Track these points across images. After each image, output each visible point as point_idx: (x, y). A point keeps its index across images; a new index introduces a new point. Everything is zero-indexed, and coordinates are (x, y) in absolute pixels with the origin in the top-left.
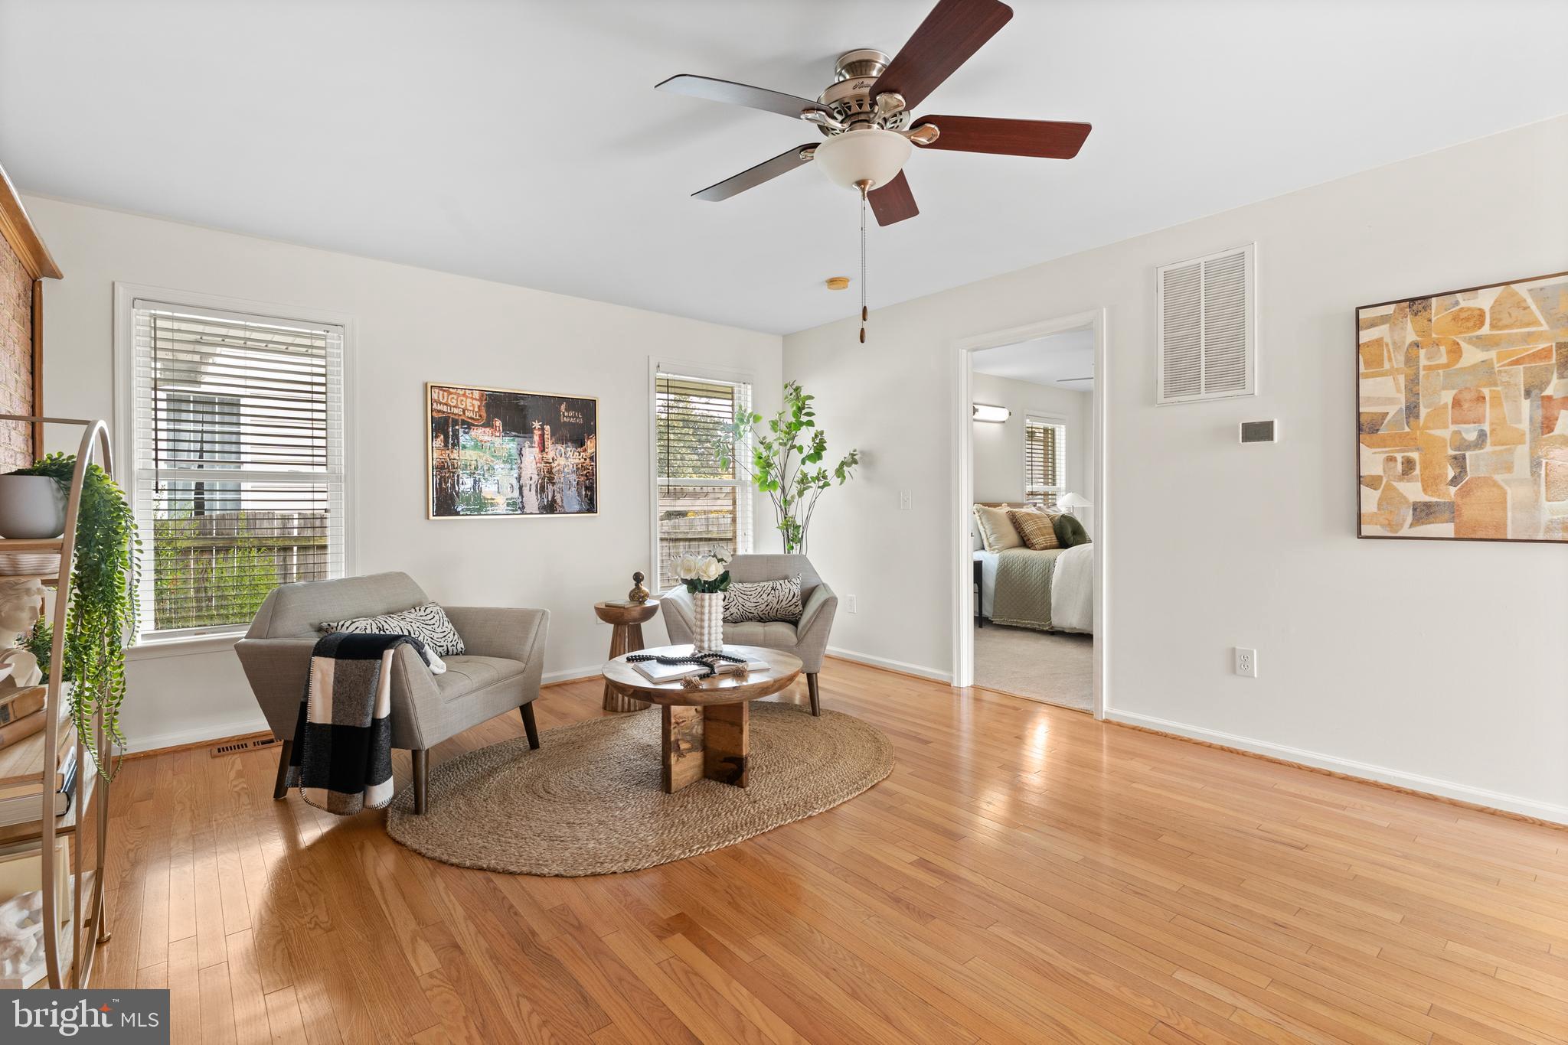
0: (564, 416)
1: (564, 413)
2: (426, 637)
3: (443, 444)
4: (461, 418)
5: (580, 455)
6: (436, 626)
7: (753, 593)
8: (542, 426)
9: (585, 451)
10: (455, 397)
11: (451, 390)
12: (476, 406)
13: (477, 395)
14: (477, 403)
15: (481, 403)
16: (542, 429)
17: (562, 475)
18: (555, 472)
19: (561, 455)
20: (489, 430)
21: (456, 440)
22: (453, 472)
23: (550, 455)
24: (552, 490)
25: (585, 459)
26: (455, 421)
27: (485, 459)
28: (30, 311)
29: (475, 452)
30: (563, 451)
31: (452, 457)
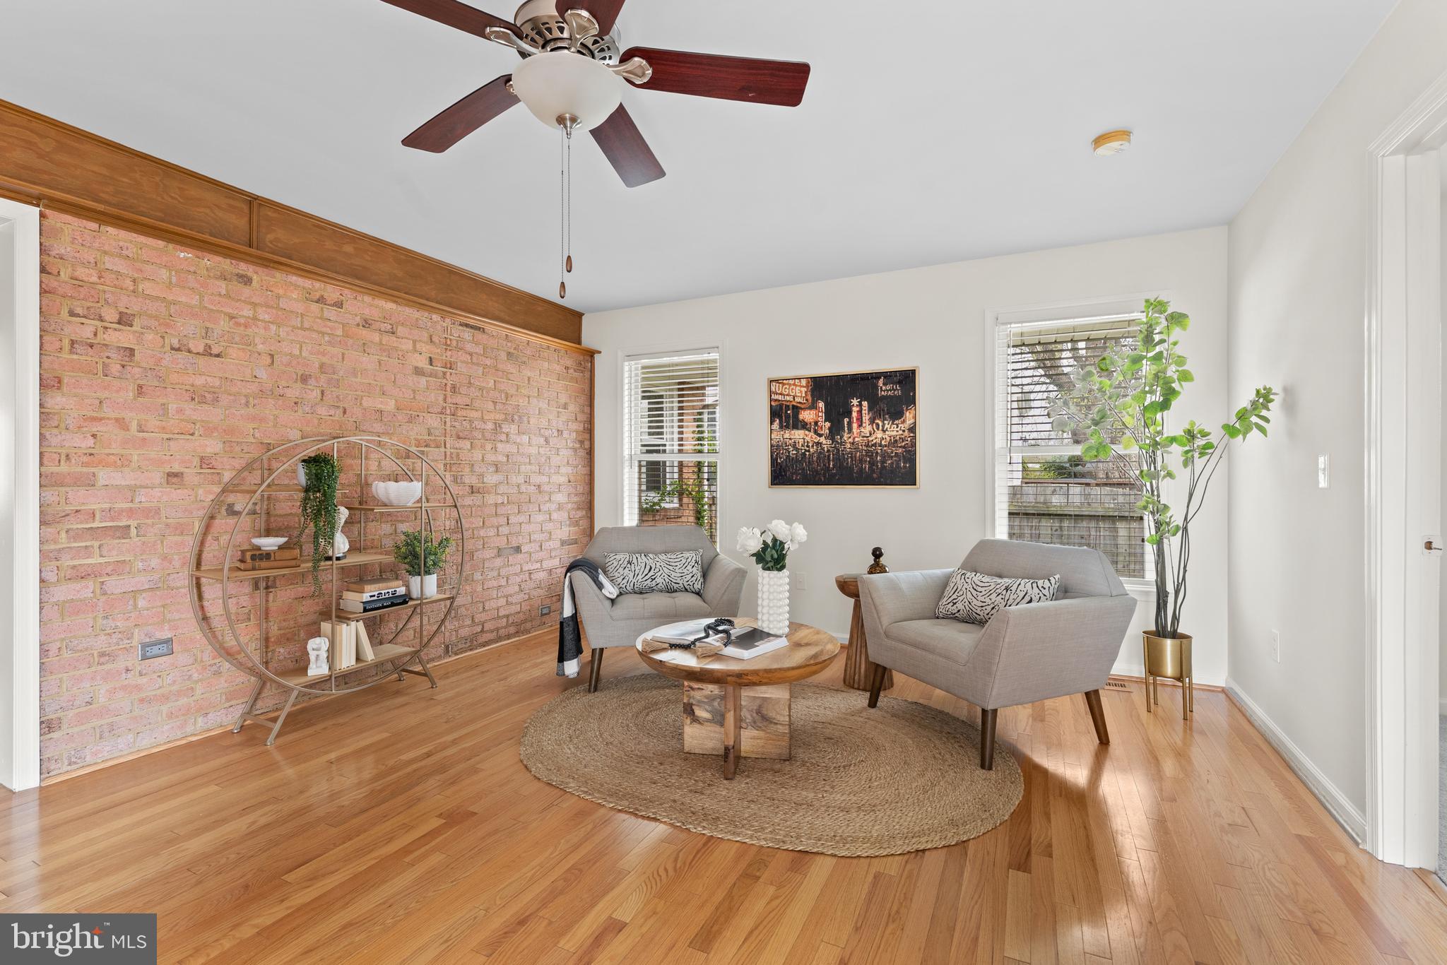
0: (882, 390)
1: (881, 387)
2: (664, 574)
3: (778, 427)
4: (791, 403)
5: (897, 428)
7: (984, 590)
8: (860, 402)
9: (904, 422)
10: (787, 386)
11: (784, 381)
12: (804, 392)
13: (804, 382)
14: (804, 390)
15: (807, 389)
16: (860, 405)
17: (880, 448)
18: (873, 445)
19: (878, 429)
20: (813, 412)
21: (788, 423)
22: (786, 449)
23: (867, 429)
24: (869, 462)
25: (904, 431)
26: (787, 407)
27: (810, 437)
28: (589, 373)
29: (803, 431)
30: (881, 424)
31: (785, 437)
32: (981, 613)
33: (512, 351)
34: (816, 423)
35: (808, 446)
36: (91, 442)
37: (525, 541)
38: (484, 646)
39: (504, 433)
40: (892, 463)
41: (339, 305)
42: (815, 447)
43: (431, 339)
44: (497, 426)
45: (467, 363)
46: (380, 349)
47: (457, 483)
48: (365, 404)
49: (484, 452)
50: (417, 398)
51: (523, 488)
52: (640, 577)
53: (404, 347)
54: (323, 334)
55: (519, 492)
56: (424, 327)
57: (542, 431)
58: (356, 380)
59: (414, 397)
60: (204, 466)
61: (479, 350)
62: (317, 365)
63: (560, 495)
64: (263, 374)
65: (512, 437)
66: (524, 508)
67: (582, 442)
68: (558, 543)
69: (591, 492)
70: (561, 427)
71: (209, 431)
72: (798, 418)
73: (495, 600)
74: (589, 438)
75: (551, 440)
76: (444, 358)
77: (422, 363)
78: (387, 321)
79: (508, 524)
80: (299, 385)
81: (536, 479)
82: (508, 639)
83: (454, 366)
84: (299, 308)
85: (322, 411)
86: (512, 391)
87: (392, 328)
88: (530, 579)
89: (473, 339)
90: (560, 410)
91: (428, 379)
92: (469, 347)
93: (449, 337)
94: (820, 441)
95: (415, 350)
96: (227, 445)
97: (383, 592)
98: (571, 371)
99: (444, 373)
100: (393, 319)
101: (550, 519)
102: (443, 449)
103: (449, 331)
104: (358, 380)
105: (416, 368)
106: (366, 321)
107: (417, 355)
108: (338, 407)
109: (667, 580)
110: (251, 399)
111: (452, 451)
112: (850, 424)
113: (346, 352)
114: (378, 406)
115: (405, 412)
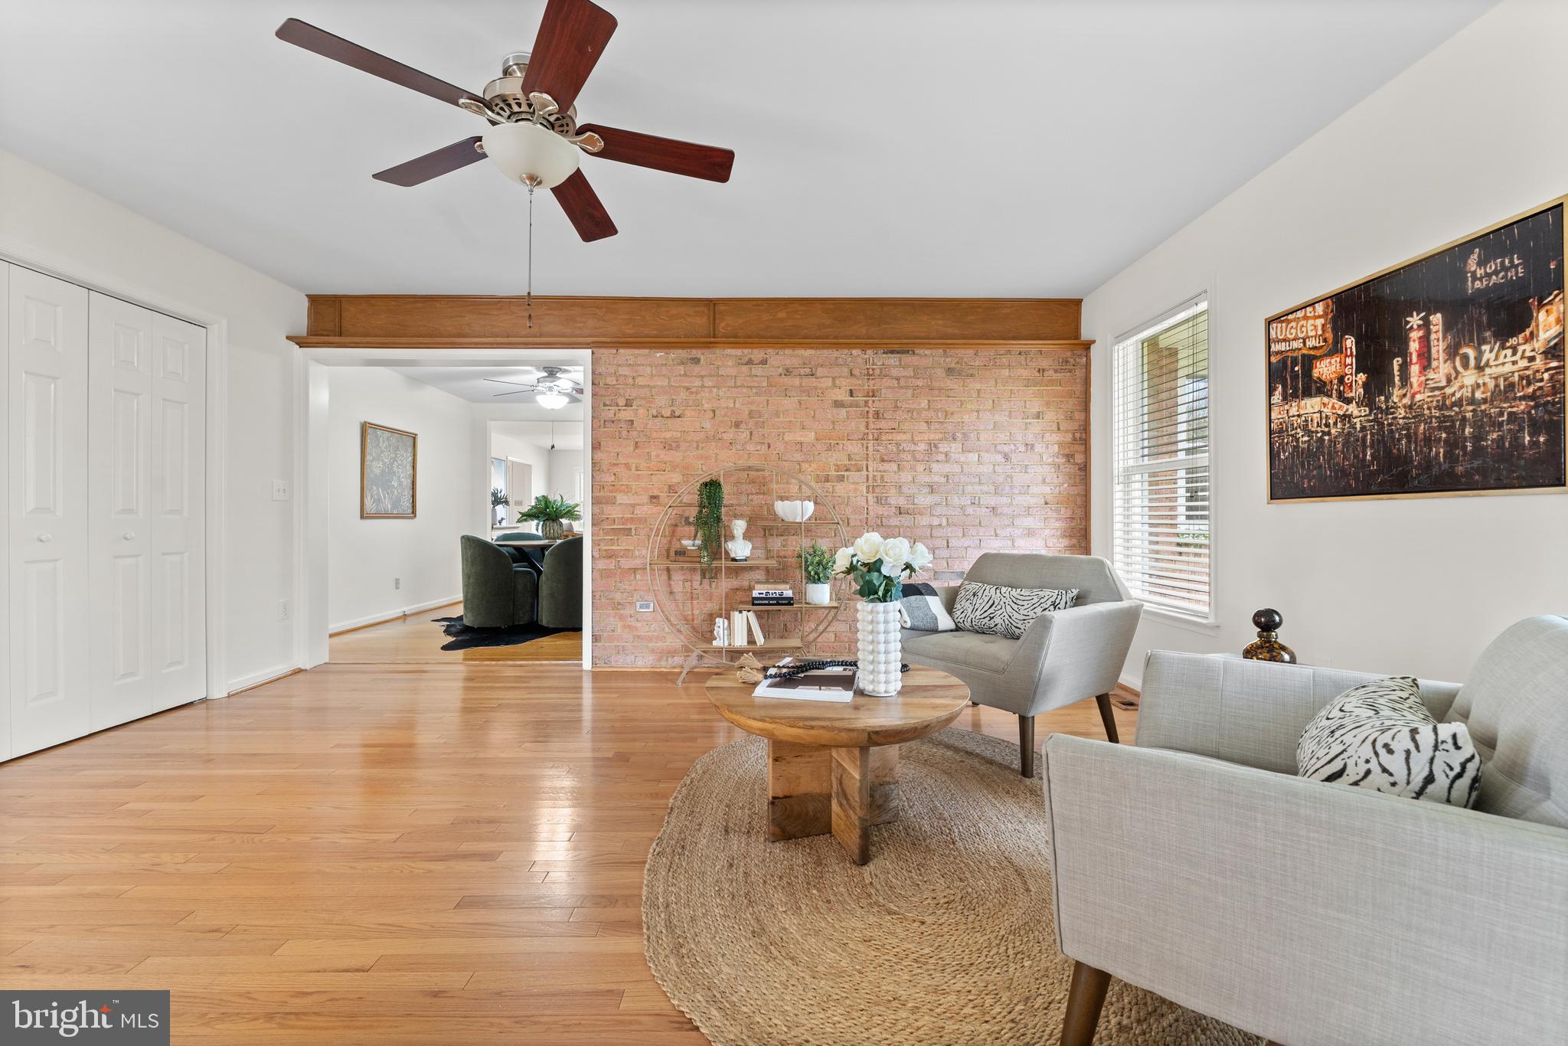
0: (1475, 279)
1: (1474, 273)
3: (1281, 398)
4: (1301, 352)
5: (1515, 354)
8: (1427, 318)
9: (1533, 338)
10: (1294, 324)
11: (1291, 317)
12: (1320, 327)
13: (1320, 308)
14: (1320, 322)
15: (1326, 320)
16: (1426, 324)
17: (1471, 408)
18: (1454, 404)
19: (1466, 366)
20: (1336, 360)
21: (1295, 389)
22: (1292, 436)
23: (1442, 369)
24: (1446, 441)
25: (1532, 359)
26: (1295, 362)
27: (1331, 406)
28: (1083, 371)
29: (1318, 399)
31: (1291, 414)
33: (952, 365)
34: (1341, 379)
35: (1327, 425)
36: (613, 478)
39: (941, 453)
40: (1502, 438)
41: (764, 362)
42: (1339, 425)
43: (851, 373)
44: (933, 446)
45: (893, 388)
46: (801, 391)
47: (881, 504)
48: (786, 439)
49: (915, 473)
50: (836, 428)
51: (970, 510)
53: (823, 385)
54: (751, 387)
55: (964, 515)
56: (843, 363)
57: (1000, 447)
58: (779, 420)
59: (834, 428)
60: (671, 491)
61: (908, 372)
62: (747, 413)
63: (1030, 519)
64: (708, 425)
65: (954, 456)
66: (972, 531)
67: (1069, 457)
69: (1087, 516)
70: (1030, 439)
71: (674, 467)
72: (1311, 376)
74: (1083, 450)
75: (1013, 456)
76: (866, 387)
77: (842, 395)
78: (807, 366)
79: (948, 547)
80: (733, 429)
81: (990, 501)
83: (876, 394)
84: (733, 372)
85: (751, 447)
86: (953, 408)
87: (812, 371)
89: (900, 363)
90: (1029, 420)
91: (847, 409)
92: (895, 372)
93: (872, 367)
94: (1349, 413)
95: (834, 386)
96: (685, 477)
97: (771, 592)
98: (1049, 373)
99: (866, 402)
100: (813, 363)
102: (864, 473)
103: (871, 361)
104: (781, 419)
105: (836, 402)
106: (787, 370)
107: (836, 390)
108: (764, 443)
110: (700, 444)
111: (875, 473)
112: (1405, 368)
113: (769, 398)
114: (799, 439)
115: (824, 441)
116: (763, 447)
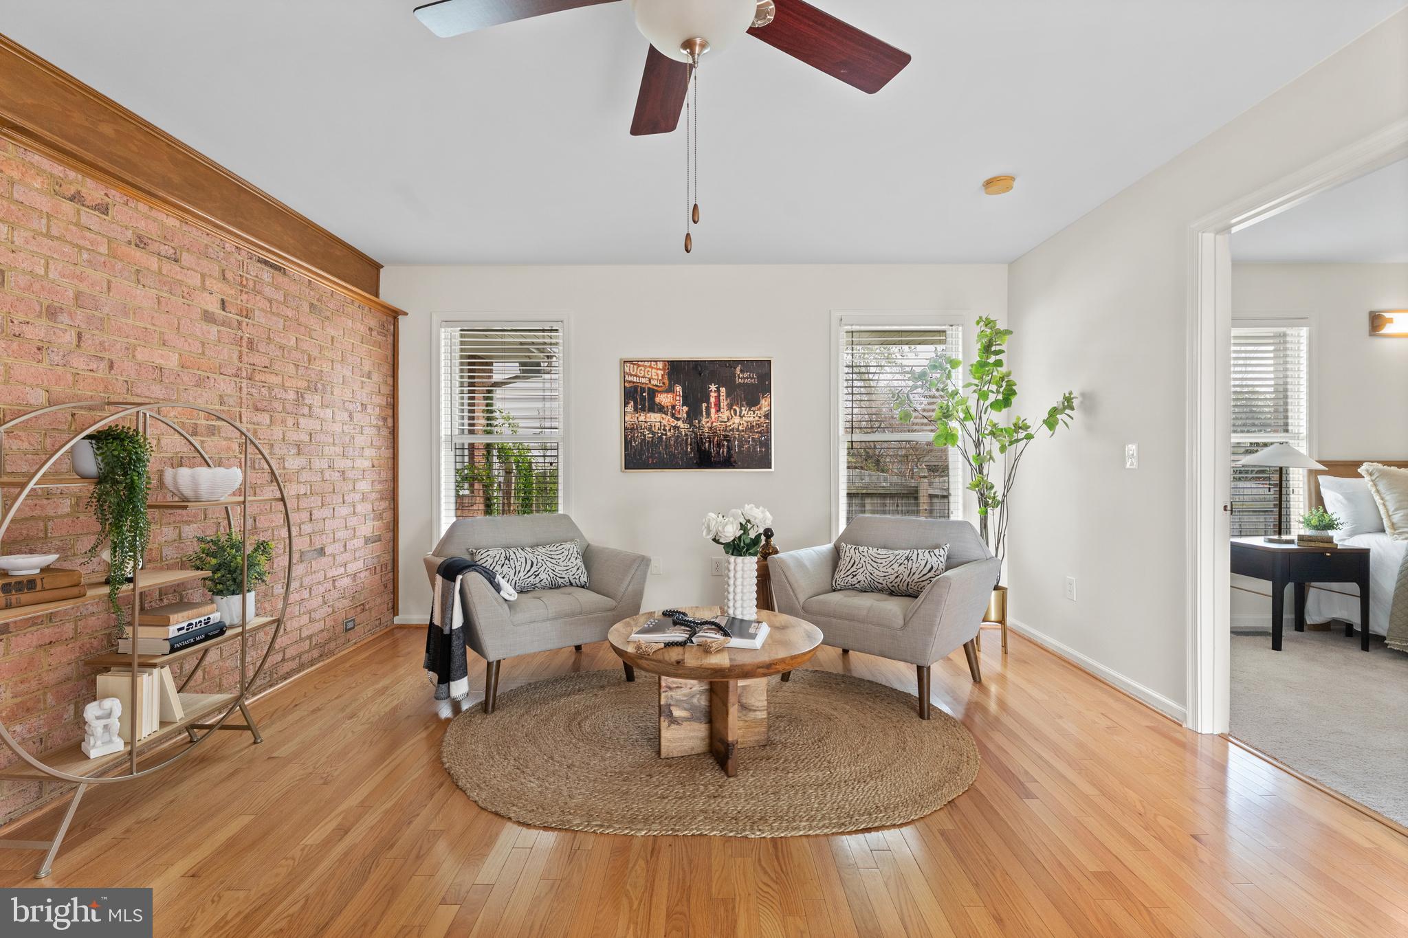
0: (739, 378)
1: (739, 375)
2: (547, 569)
3: (633, 409)
4: (647, 385)
5: (754, 414)
6: (562, 560)
7: (883, 561)
8: (718, 388)
9: (760, 409)
10: (643, 368)
11: (640, 363)
12: (660, 375)
13: (660, 365)
14: (661, 372)
15: (664, 372)
16: (718, 391)
17: (737, 433)
18: (731, 430)
19: (736, 415)
20: (670, 396)
21: (644, 406)
22: (641, 432)
23: (725, 414)
24: (727, 446)
25: (760, 417)
26: (643, 390)
27: (667, 420)
28: (392, 338)
29: (659, 414)
30: (738, 410)
31: (640, 420)
32: (884, 582)
33: (315, 302)
34: (673, 407)
35: (665, 430)
37: (329, 541)
38: (285, 679)
39: (307, 405)
40: (749, 448)
41: (104, 209)
42: (672, 431)
43: (224, 275)
44: (300, 396)
45: (266, 311)
46: (160, 281)
47: (254, 469)
48: (139, 357)
49: (285, 429)
50: (207, 353)
51: (327, 475)
52: (522, 574)
53: (190, 282)
54: (81, 248)
55: (323, 480)
56: (215, 257)
57: (346, 404)
58: (127, 321)
59: (203, 352)
61: (279, 296)
62: (70, 294)
63: (364, 482)
65: (316, 410)
67: (385, 419)
68: (362, 541)
69: (395, 478)
70: (365, 400)
72: (654, 401)
73: (297, 619)
74: (391, 414)
75: (355, 415)
76: (239, 302)
77: (214, 308)
78: (168, 243)
79: (311, 520)
80: (44, 320)
81: (341, 464)
82: (312, 665)
83: (251, 315)
84: (45, 204)
85: (79, 362)
86: (315, 353)
87: (175, 253)
88: (334, 587)
89: (273, 281)
90: (363, 379)
91: (220, 328)
92: (269, 291)
93: (245, 274)
94: (678, 425)
95: (204, 288)
97: (193, 622)
98: (374, 333)
99: (240, 323)
100: (176, 240)
101: (354, 512)
103: (245, 267)
104: (130, 321)
105: (206, 312)
106: (140, 238)
107: (206, 294)
108: (102, 359)
109: (552, 575)
112: (708, 409)
113: (114, 280)
114: (159, 361)
115: (191, 371)
116: (102, 366)
